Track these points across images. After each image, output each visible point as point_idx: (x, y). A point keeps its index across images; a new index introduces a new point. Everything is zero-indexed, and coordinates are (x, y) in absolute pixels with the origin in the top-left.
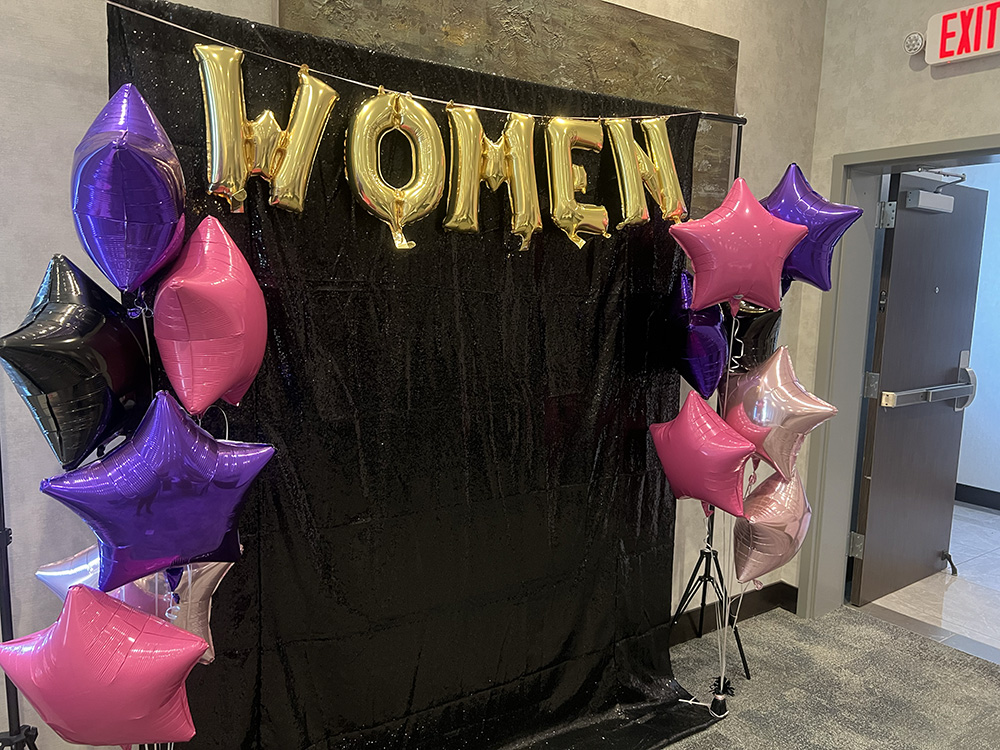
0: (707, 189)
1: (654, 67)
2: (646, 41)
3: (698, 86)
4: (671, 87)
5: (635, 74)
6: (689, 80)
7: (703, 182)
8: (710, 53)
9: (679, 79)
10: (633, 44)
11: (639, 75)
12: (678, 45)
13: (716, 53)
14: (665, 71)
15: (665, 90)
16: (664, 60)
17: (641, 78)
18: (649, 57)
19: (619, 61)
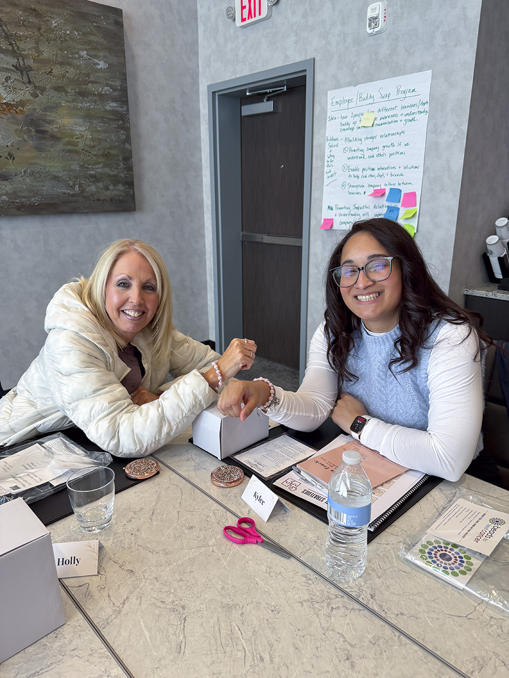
0: (112, 105)
1: (54, 25)
2: (44, 8)
3: (92, 38)
4: (71, 38)
5: (39, 29)
6: (84, 34)
7: (107, 101)
8: (99, 17)
9: (76, 33)
10: (35, 10)
11: (43, 30)
12: (72, 11)
13: (104, 17)
14: (64, 28)
15: (66, 40)
16: (62, 21)
17: (44, 32)
18: (49, 19)
19: (24, 20)
